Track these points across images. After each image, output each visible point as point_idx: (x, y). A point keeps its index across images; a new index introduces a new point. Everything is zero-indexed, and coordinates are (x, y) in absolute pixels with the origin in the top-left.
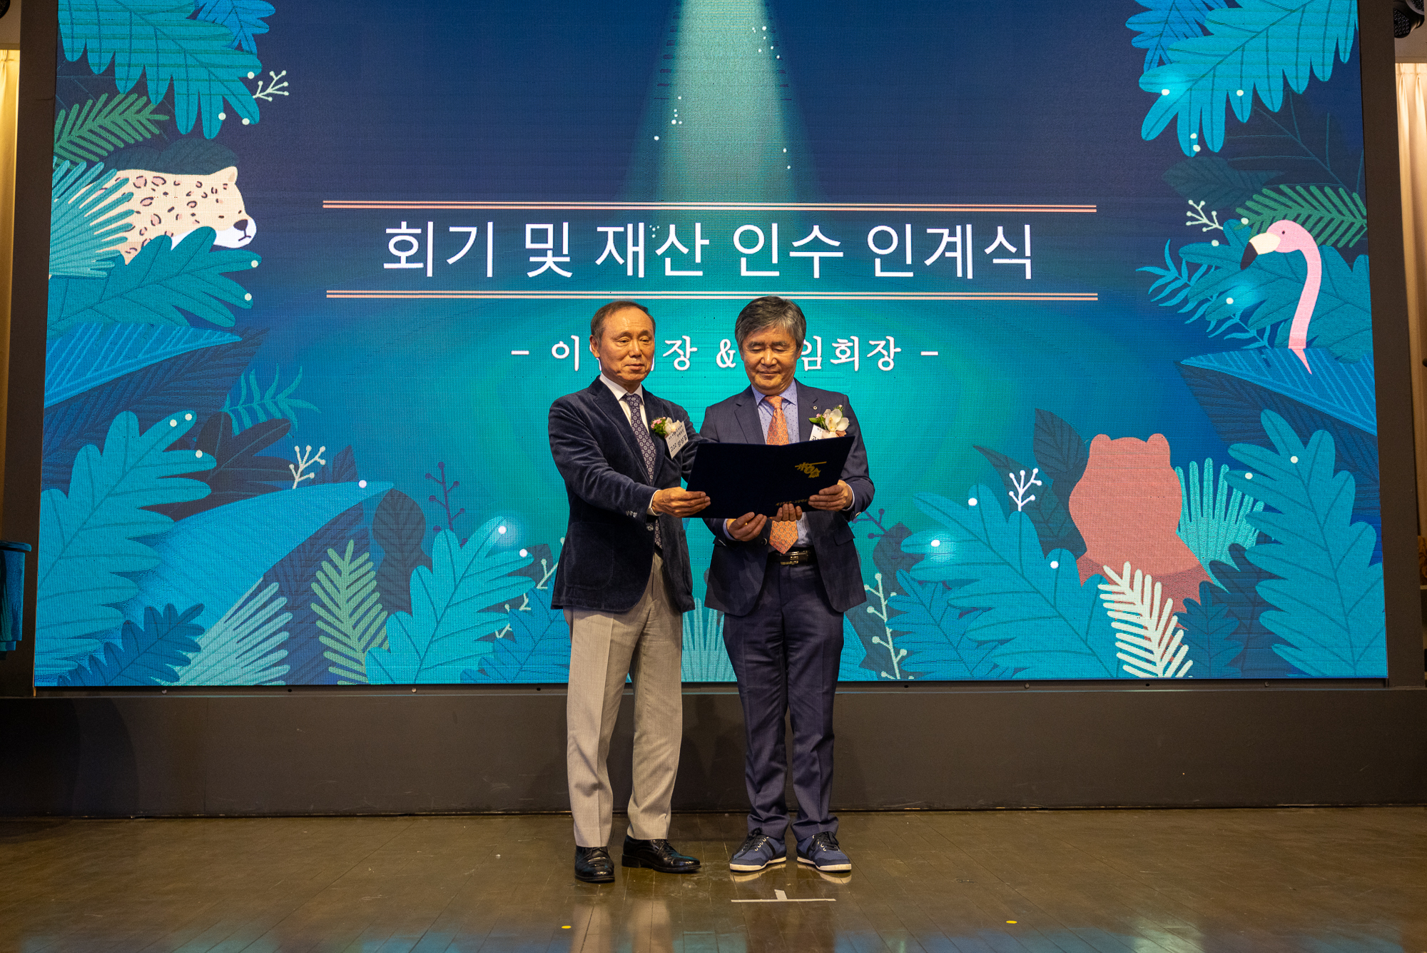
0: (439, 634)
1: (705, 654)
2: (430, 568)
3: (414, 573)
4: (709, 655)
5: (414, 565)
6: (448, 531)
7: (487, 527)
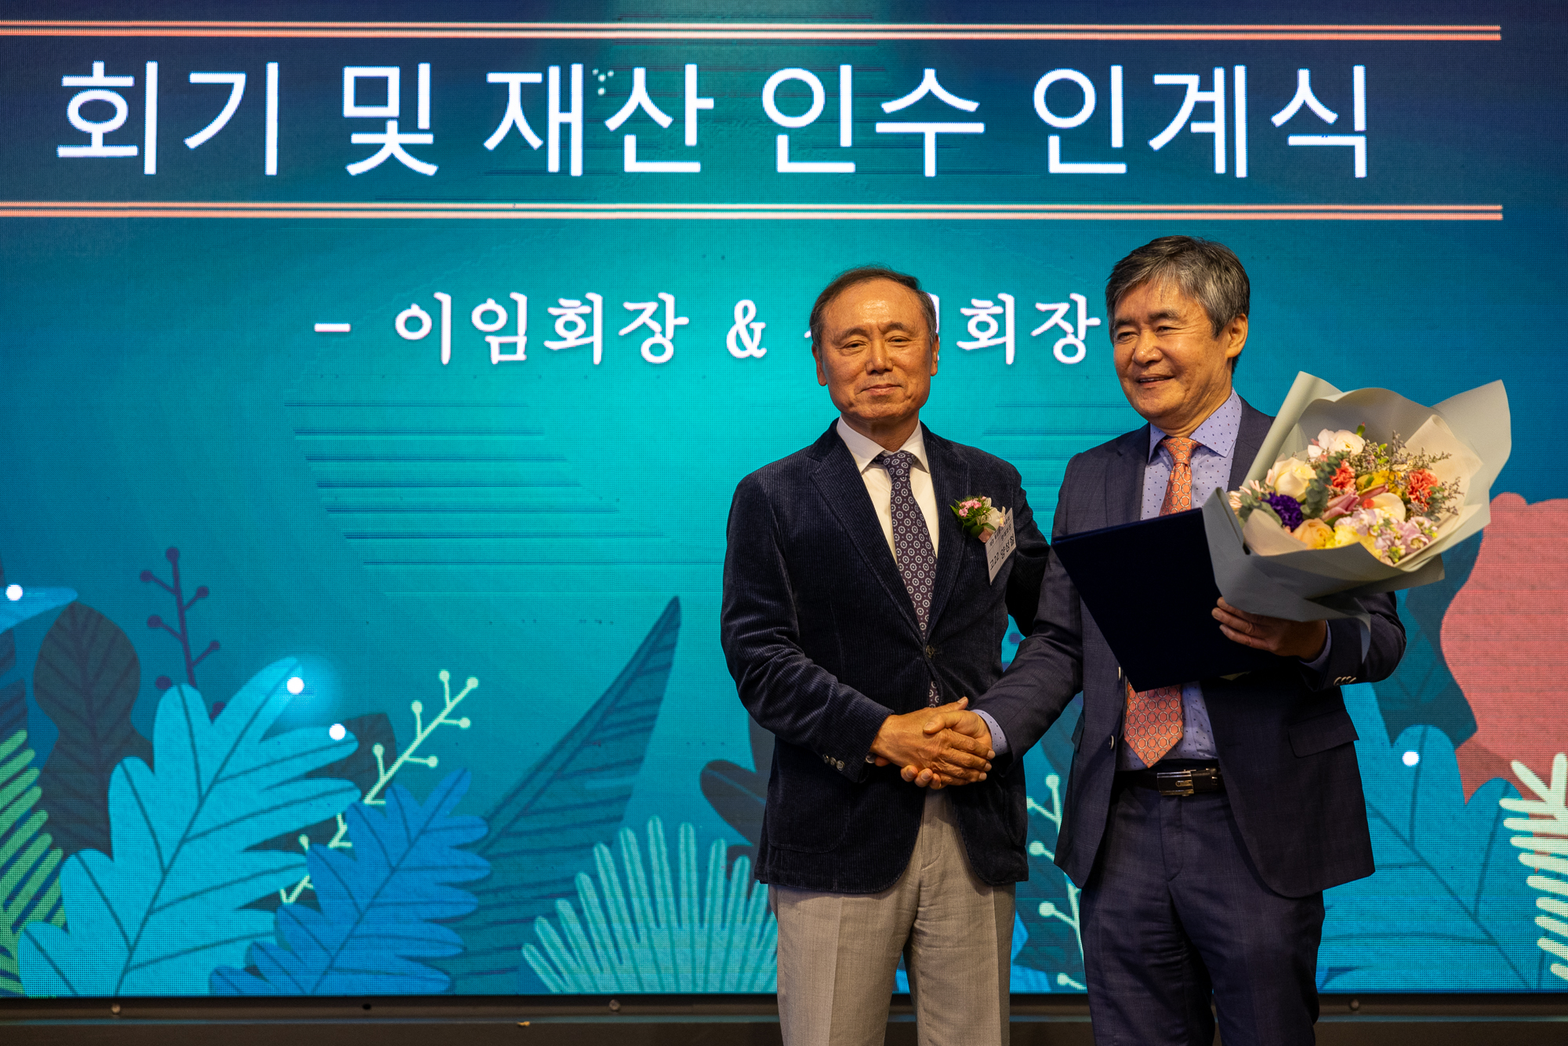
0: (166, 896)
1: (701, 940)
2: (150, 764)
3: (117, 774)
4: (710, 938)
5: (116, 758)
6: (187, 689)
7: (266, 677)
